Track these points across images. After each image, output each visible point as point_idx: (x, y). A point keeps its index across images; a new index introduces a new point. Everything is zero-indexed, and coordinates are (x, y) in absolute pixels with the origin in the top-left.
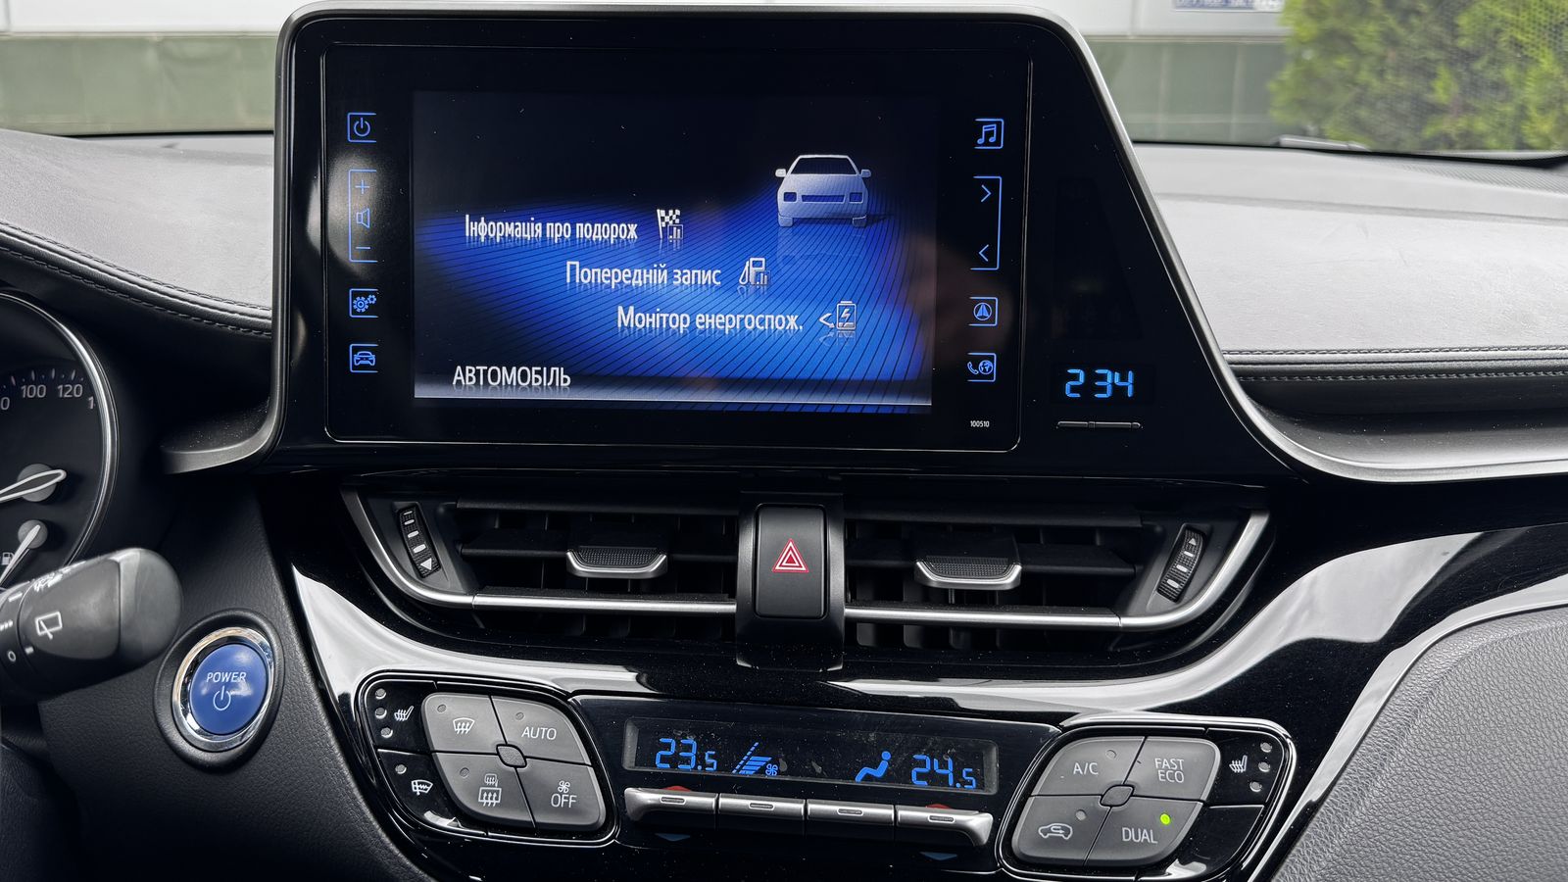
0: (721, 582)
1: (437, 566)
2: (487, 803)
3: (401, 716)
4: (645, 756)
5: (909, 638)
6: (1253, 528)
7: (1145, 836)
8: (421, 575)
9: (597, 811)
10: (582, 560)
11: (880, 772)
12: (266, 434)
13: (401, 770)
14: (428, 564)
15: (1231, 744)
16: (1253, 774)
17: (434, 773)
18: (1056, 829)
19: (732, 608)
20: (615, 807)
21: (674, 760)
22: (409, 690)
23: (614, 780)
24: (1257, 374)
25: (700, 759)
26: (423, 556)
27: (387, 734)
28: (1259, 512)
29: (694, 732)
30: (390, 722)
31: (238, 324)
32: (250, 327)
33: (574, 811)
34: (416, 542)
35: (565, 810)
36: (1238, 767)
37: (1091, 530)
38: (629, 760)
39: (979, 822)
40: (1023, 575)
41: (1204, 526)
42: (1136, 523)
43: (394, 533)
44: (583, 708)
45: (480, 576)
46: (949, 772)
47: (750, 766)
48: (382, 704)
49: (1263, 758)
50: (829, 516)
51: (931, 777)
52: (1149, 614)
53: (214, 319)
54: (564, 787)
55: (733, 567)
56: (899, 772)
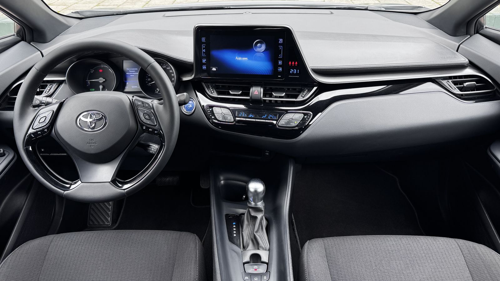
0: (248, 94)
1: (214, 92)
2: (220, 119)
3: (210, 109)
4: (238, 115)
5: (267, 101)
6: (315, 88)
7: (293, 124)
8: (212, 93)
9: (233, 120)
10: (231, 92)
11: (265, 117)
12: (193, 76)
13: (211, 115)
14: (213, 92)
15: (305, 114)
16: (307, 118)
17: (214, 116)
18: (283, 123)
19: (249, 98)
20: (235, 120)
21: (242, 115)
22: (211, 107)
23: (235, 117)
24: (314, 69)
25: (245, 115)
26: (212, 91)
27: (209, 111)
28: (316, 86)
29: (244, 112)
30: (209, 110)
31: (189, 62)
32: (191, 63)
33: (230, 120)
34: (211, 89)
35: (229, 120)
36: (305, 117)
37: (296, 89)
38: (236, 115)
39: (275, 122)
40: (285, 94)
41: (308, 88)
42: (300, 88)
43: (208, 88)
44: (232, 109)
45: (219, 93)
46: (273, 117)
47: (250, 116)
48: (208, 108)
49: (308, 116)
50: (261, 87)
51: (271, 117)
52: (300, 99)
53: (186, 62)
54: (229, 118)
55: (249, 92)
56: (267, 117)
